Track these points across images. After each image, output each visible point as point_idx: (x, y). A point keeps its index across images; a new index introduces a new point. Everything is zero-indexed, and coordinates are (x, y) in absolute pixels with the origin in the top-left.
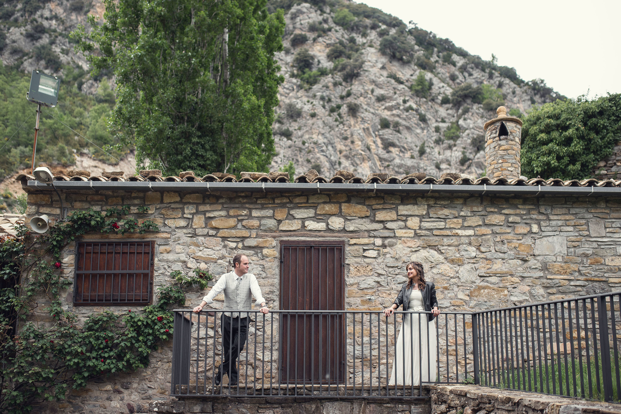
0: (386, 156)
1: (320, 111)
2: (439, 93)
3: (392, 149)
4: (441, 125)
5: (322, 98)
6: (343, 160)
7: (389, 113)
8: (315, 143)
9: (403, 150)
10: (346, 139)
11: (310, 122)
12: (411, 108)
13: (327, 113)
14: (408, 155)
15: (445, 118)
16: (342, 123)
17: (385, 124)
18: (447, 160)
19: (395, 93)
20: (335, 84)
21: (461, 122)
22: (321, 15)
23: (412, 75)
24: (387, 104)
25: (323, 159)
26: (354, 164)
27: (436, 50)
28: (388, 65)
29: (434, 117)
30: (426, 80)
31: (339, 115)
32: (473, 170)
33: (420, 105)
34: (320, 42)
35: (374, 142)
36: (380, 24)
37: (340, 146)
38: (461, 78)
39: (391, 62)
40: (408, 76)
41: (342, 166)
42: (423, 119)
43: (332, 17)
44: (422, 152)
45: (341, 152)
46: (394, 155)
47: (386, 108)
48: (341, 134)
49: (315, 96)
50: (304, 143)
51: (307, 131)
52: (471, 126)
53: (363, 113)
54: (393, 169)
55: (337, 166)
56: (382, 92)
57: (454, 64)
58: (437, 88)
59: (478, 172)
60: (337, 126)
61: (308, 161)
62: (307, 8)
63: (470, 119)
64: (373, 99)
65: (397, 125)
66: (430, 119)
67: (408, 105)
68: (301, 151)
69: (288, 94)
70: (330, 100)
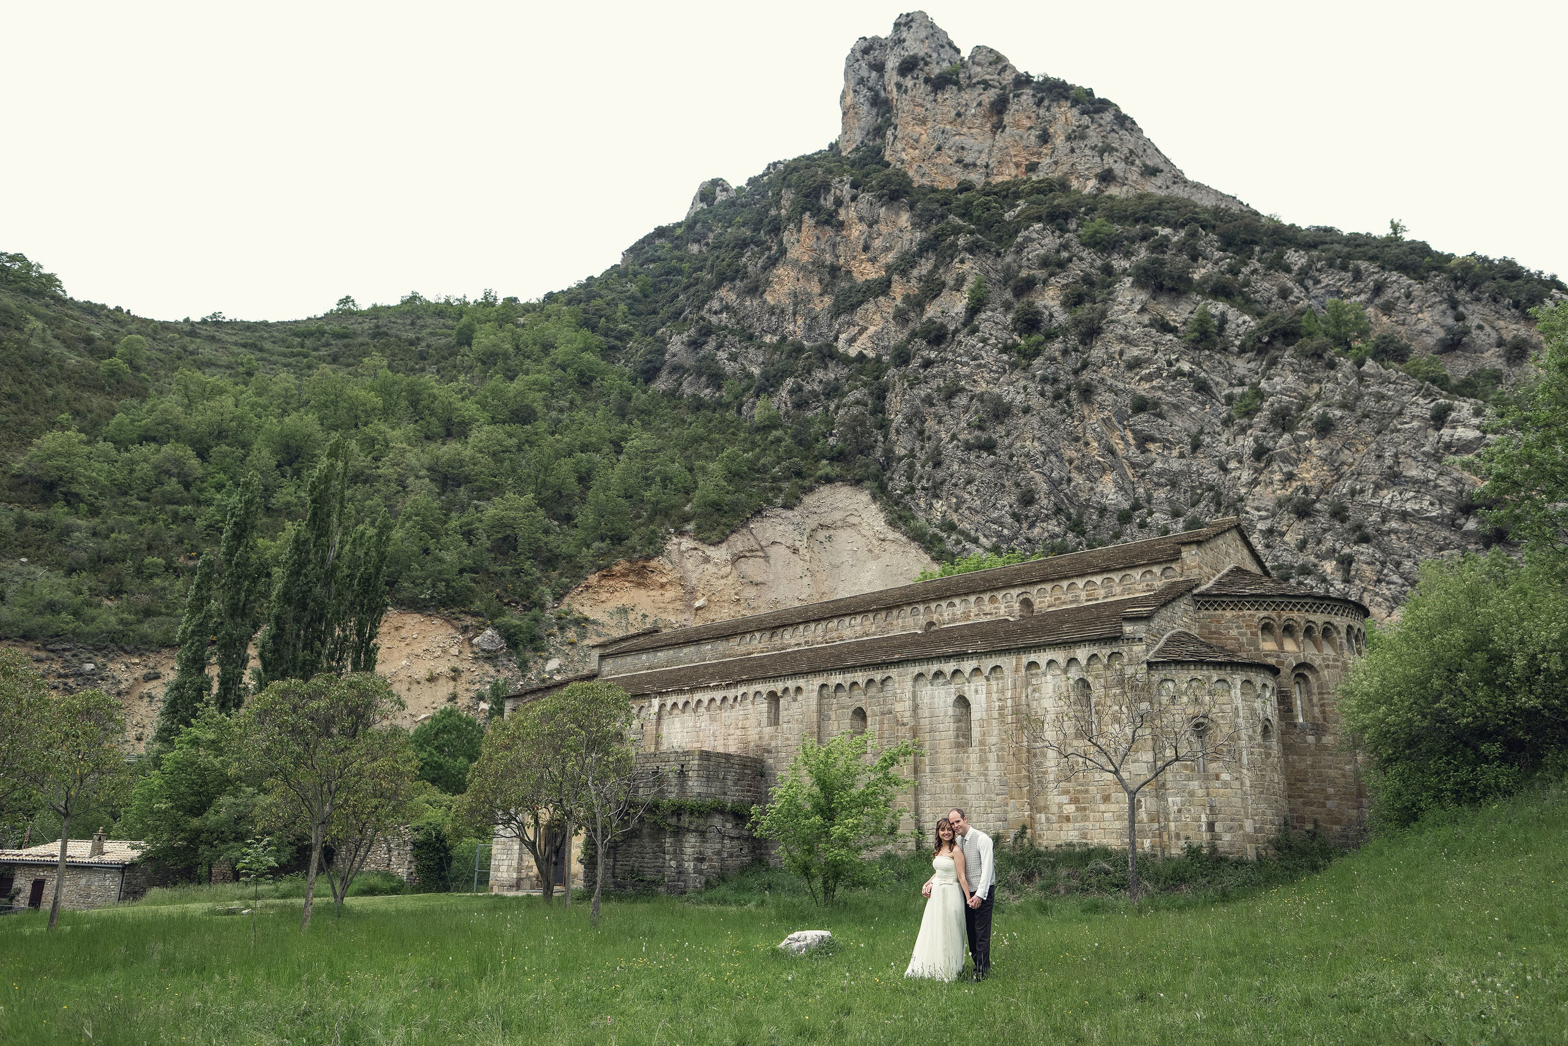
0: (1140, 458)
1: (1035, 401)
2: (1238, 335)
3: (1151, 446)
4: (1238, 390)
5: (1044, 380)
6: (1074, 475)
7: (1147, 386)
8: (1027, 455)
9: (1167, 445)
10: (1077, 439)
11: (1022, 421)
12: (1180, 373)
13: (1048, 402)
14: (1175, 453)
15: (1244, 376)
16: (1070, 415)
17: (1141, 405)
18: (1237, 454)
19: (1156, 352)
20: (1065, 352)
21: (1263, 384)
22: (1059, 238)
23: (1192, 313)
24: (1143, 372)
25: (1039, 478)
26: (1092, 479)
27: (1257, 249)
28: (1152, 305)
29: (1225, 378)
30: (1213, 316)
31: (1068, 402)
32: (1276, 468)
33: (1199, 365)
34: (1052, 285)
35: (1122, 438)
36: (1159, 228)
37: (1070, 453)
38: (1297, 291)
39: (1154, 299)
40: (1186, 315)
41: (1073, 484)
42: (1202, 387)
43: (1079, 236)
44: (1196, 446)
45: (1071, 462)
46: (1154, 455)
47: (1141, 379)
48: (1070, 434)
49: (1034, 376)
50: (1011, 457)
51: (1018, 437)
52: (1278, 387)
53: (1100, 394)
54: (1151, 480)
55: (1065, 486)
56: (1135, 352)
57: (1288, 270)
58: (1234, 326)
59: (1285, 470)
60: (1064, 421)
61: (1017, 485)
62: (1037, 232)
63: (1280, 375)
64: (1122, 365)
65: (1156, 404)
66: (1217, 384)
67: (1175, 368)
68: (1007, 471)
69: (998, 379)
70: (1055, 381)
